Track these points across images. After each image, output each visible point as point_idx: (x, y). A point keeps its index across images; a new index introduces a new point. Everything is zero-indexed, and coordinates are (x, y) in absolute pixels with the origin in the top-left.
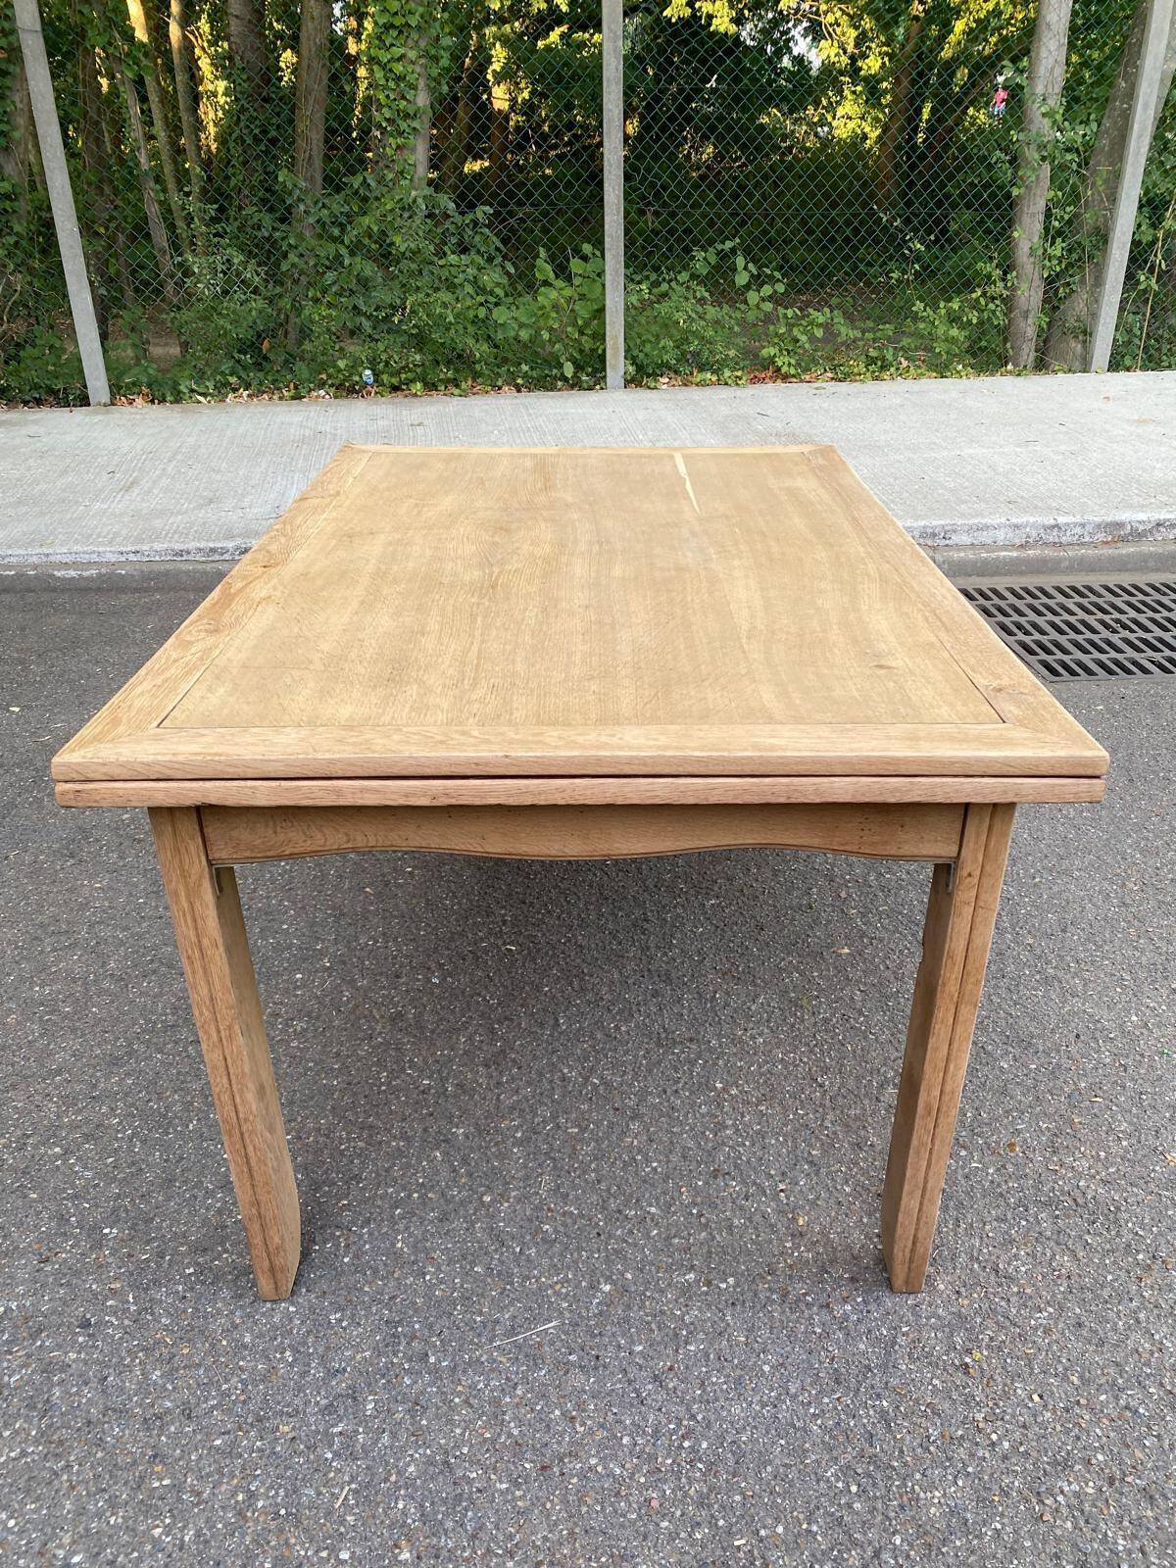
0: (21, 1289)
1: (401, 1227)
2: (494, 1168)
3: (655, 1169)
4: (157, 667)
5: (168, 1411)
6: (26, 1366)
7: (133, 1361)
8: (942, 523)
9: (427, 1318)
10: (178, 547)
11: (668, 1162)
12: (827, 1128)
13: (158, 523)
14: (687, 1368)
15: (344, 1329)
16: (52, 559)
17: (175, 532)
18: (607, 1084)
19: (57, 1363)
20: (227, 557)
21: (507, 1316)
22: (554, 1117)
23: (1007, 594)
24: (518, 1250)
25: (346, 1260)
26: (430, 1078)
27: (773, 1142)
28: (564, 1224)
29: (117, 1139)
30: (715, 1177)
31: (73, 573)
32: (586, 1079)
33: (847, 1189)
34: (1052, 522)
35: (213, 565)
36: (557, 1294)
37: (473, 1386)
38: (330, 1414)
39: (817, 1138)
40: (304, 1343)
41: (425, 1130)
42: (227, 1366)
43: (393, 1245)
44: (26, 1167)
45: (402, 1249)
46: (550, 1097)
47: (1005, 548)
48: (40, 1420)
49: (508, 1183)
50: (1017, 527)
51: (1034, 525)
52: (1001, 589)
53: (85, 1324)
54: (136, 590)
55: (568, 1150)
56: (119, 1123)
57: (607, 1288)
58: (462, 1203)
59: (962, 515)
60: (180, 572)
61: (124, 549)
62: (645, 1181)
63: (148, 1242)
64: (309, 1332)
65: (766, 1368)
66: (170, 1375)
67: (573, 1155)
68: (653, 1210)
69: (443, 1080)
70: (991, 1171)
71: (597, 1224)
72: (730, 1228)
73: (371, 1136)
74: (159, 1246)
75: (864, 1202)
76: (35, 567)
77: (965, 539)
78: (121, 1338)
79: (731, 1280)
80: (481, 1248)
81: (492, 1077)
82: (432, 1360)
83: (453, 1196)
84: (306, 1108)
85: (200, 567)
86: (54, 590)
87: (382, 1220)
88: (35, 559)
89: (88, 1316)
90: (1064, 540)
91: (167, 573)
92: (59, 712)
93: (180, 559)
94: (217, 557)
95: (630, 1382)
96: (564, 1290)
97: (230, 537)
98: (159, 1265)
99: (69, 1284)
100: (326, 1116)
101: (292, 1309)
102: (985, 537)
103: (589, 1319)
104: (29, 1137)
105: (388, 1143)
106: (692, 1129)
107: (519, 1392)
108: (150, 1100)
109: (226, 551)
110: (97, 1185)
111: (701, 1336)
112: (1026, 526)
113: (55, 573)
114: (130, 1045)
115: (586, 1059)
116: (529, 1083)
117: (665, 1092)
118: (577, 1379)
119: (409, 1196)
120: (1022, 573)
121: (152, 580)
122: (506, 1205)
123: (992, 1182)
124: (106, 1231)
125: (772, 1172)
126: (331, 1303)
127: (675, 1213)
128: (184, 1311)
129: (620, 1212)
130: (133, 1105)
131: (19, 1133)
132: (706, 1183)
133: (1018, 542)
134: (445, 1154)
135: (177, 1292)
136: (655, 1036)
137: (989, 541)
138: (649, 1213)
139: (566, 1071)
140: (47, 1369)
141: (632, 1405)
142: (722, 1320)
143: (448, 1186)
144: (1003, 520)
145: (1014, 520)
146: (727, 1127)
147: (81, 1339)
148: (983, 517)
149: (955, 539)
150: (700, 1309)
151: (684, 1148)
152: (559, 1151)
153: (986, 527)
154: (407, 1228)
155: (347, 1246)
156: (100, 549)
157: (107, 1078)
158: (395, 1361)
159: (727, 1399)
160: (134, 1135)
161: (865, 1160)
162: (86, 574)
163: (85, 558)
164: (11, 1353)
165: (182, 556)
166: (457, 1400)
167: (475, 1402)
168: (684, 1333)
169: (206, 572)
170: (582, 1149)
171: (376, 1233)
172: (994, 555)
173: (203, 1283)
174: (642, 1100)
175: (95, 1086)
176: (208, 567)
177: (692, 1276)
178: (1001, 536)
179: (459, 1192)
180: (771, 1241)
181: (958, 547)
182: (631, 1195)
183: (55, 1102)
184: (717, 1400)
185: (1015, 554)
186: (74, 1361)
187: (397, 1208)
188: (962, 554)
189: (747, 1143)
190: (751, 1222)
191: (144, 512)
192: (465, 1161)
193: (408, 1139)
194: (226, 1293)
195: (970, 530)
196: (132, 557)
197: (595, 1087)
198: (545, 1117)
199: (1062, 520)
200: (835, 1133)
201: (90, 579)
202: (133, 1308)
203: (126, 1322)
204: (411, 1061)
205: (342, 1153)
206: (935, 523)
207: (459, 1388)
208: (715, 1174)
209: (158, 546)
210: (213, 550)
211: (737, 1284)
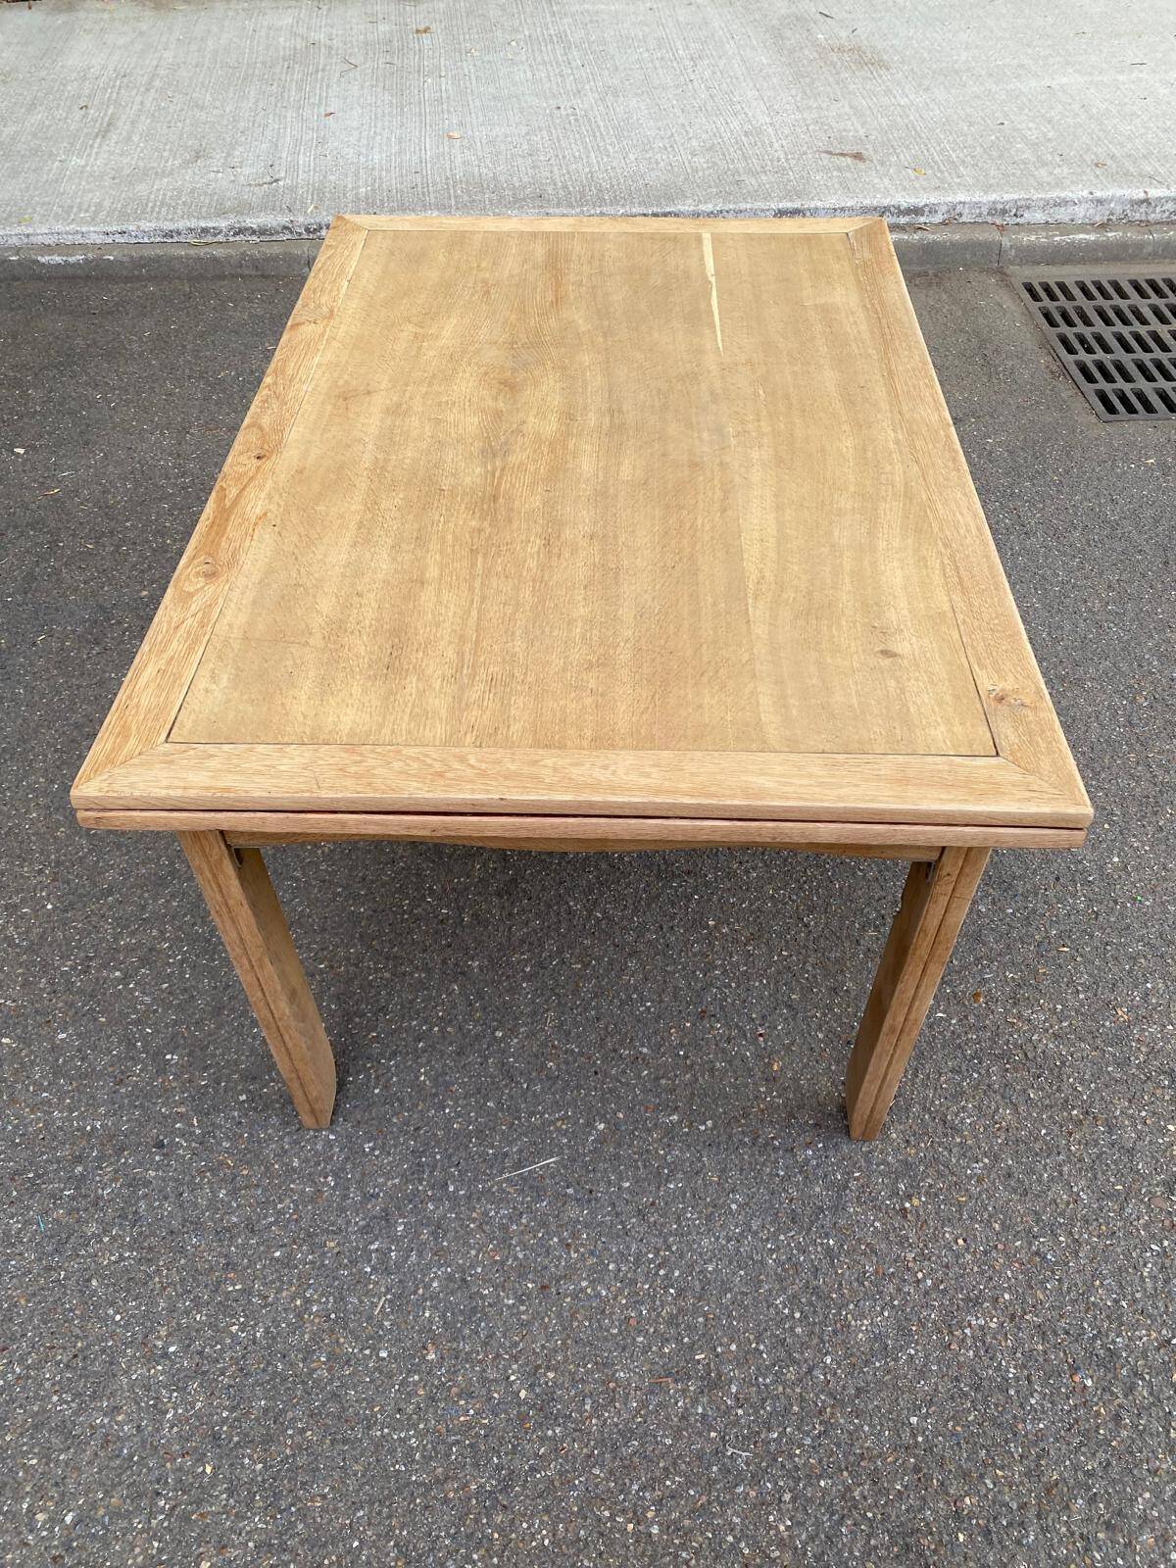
0: (102, 1110)
1: (424, 1060)
2: (505, 1002)
3: (648, 1008)
4: (160, 638)
5: (235, 1225)
6: (115, 1180)
7: (202, 1179)
8: (1016, 197)
9: (446, 1150)
10: (168, 226)
11: (661, 1001)
12: (807, 972)
13: (142, 189)
14: (666, 1204)
15: (377, 1157)
16: (34, 240)
17: (162, 203)
18: (610, 919)
19: (140, 1179)
20: (220, 238)
21: (515, 1150)
22: (560, 952)
23: (1076, 292)
24: (525, 1086)
25: (377, 1091)
26: (447, 907)
27: (757, 984)
28: (567, 1063)
29: (169, 964)
30: (702, 1018)
31: (58, 259)
32: (590, 912)
33: (820, 1036)
34: (1142, 196)
35: (207, 249)
36: (559, 1130)
37: (485, 1214)
38: (366, 1233)
39: (797, 981)
40: (343, 1169)
41: (444, 962)
42: (280, 1188)
43: (417, 1078)
44: (93, 990)
45: (424, 1081)
46: (557, 930)
47: (1082, 228)
48: (132, 1228)
49: (516, 1019)
50: (1100, 202)
51: (1120, 200)
52: (1070, 283)
53: (160, 1145)
54: (127, 280)
55: (571, 987)
56: (170, 948)
57: (601, 1126)
58: (477, 1036)
59: (1040, 186)
60: (172, 258)
61: (109, 229)
62: (639, 1021)
63: (205, 1069)
64: (347, 1159)
65: (734, 1207)
66: (233, 1193)
67: (576, 992)
68: (645, 1050)
69: (460, 909)
70: (954, 1022)
71: (595, 1062)
72: (712, 1070)
73: (395, 966)
74: (214, 1073)
75: (834, 1049)
76: (17, 250)
77: (1039, 217)
78: (191, 1159)
79: (709, 1123)
80: (493, 1083)
81: (503, 907)
82: (451, 1189)
83: (470, 1031)
84: (337, 934)
85: (192, 252)
86: (40, 278)
87: (407, 1053)
88: (14, 241)
89: (161, 1138)
90: (1152, 217)
91: (158, 259)
92: (64, 456)
93: (170, 240)
94: (210, 239)
95: (617, 1215)
96: (564, 1127)
97: (222, 213)
98: (216, 1091)
99: (142, 1106)
100: (355, 946)
101: (332, 1137)
102: (1062, 215)
103: (585, 1155)
104: (91, 959)
105: (411, 974)
106: (684, 969)
107: (524, 1221)
108: (194, 924)
109: (217, 232)
110: (156, 1011)
111: (680, 1175)
112: (1111, 200)
113: (39, 258)
114: (172, 863)
115: (591, 891)
116: (538, 916)
117: (662, 929)
118: (572, 1212)
119: (431, 1029)
120: (1097, 261)
121: (143, 266)
122: (516, 1040)
123: (953, 1032)
124: (168, 1057)
125: (754, 1016)
126: (365, 1133)
127: (664, 1054)
128: (241, 1136)
129: (615, 1051)
130: (180, 928)
131: (82, 955)
132: (693, 1024)
133: (1098, 219)
134: (462, 987)
135: (234, 1117)
136: (655, 868)
137: (1067, 219)
138: (641, 1053)
139: (571, 903)
140: (133, 1183)
141: (618, 1236)
142: (699, 1160)
143: (465, 1021)
144: (1085, 193)
145: (1098, 194)
146: (715, 968)
147: (157, 1158)
148: (1063, 189)
149: (1028, 216)
150: (681, 1150)
151: (675, 987)
152: (564, 988)
153: (1064, 203)
154: (429, 1062)
155: (377, 1078)
156: (84, 229)
157: (155, 900)
158: (420, 1188)
159: (698, 1233)
160: (183, 961)
161: (839, 1005)
162: (72, 260)
163: (69, 240)
164: (101, 1169)
165: (172, 237)
166: (472, 1226)
167: (487, 1228)
168: (666, 1171)
169: (199, 259)
170: (584, 986)
171: (402, 1066)
172: (1067, 239)
173: (255, 1109)
174: (640, 935)
175: (143, 908)
176: (202, 252)
177: (676, 1117)
178: (1080, 213)
179: (474, 1027)
180: (746, 1086)
181: (1031, 227)
182: (626, 1033)
183: (110, 924)
184: (690, 1233)
185: (1092, 237)
186: (154, 1178)
187: (420, 1041)
188: (1033, 238)
189: (733, 985)
190: (731, 1065)
191: (127, 171)
192: (480, 996)
193: (429, 970)
194: (274, 1120)
195: (1047, 205)
196: (119, 239)
197: (598, 921)
198: (551, 951)
199: (1154, 193)
200: (814, 976)
201: (77, 265)
202: (198, 1131)
203: (194, 1145)
204: (430, 888)
205: (370, 983)
206: (1007, 197)
207: (474, 1215)
208: (702, 1015)
209: (146, 225)
210: (205, 230)
211: (715, 1126)
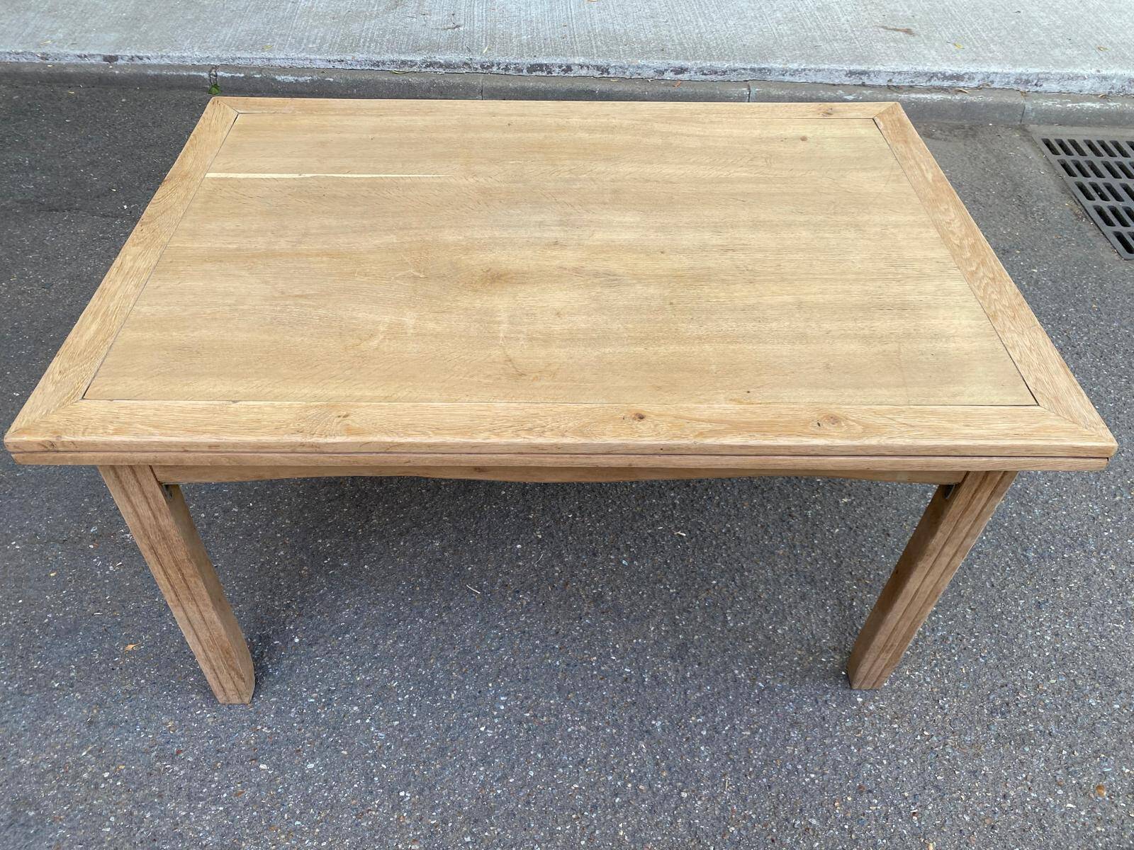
1: (621, 815)
2: (686, 764)
3: (813, 780)
8: (1037, 71)
11: (824, 774)
12: (948, 754)
13: (355, 28)
17: (372, 40)
18: (770, 688)
22: (731, 718)
25: (583, 843)
26: (630, 665)
27: (905, 763)
28: (746, 828)
29: (398, 702)
30: (861, 793)
32: (754, 680)
33: (967, 818)
39: (940, 762)
41: (631, 720)
43: (617, 833)
44: (336, 723)
45: (624, 837)
46: (726, 697)
49: (698, 781)
52: (1080, 141)
55: (743, 753)
56: (398, 687)
58: (665, 796)
62: (806, 792)
63: (433, 808)
67: (748, 758)
68: (814, 822)
69: (641, 670)
70: (1083, 813)
71: (771, 830)
73: (589, 720)
74: (442, 813)
75: (980, 832)
81: (678, 671)
83: (658, 790)
84: (537, 685)
87: (606, 808)
97: (417, 49)
98: (445, 831)
100: (554, 697)
104: (333, 692)
105: (603, 729)
106: (840, 742)
108: (419, 666)
110: (389, 748)
115: (752, 661)
116: (708, 681)
117: (817, 703)
119: (625, 785)
122: (699, 803)
123: (1084, 824)
124: (402, 794)
125: (906, 794)
127: (831, 827)
129: (787, 820)
130: (406, 669)
131: (325, 688)
132: (855, 799)
133: (1102, 91)
134: (648, 745)
136: (805, 642)
137: (1077, 90)
138: (810, 823)
139: (736, 672)
143: (653, 779)
146: (867, 743)
151: (834, 760)
152: (737, 754)
153: (1076, 77)
154: (626, 817)
155: (583, 829)
157: (384, 640)
160: (410, 700)
161: (980, 788)
170: (754, 753)
171: (603, 820)
172: (1077, 106)
174: (798, 708)
175: (375, 647)
178: (1088, 86)
179: (663, 786)
181: (1048, 95)
182: (795, 803)
183: (348, 660)
185: (1096, 105)
187: (617, 797)
188: (1050, 103)
189: (885, 762)
192: (665, 755)
193: (619, 727)
195: (1062, 78)
197: (761, 691)
198: (722, 716)
200: (954, 758)
204: (614, 647)
205: (569, 735)
206: (1030, 70)
208: (860, 790)
